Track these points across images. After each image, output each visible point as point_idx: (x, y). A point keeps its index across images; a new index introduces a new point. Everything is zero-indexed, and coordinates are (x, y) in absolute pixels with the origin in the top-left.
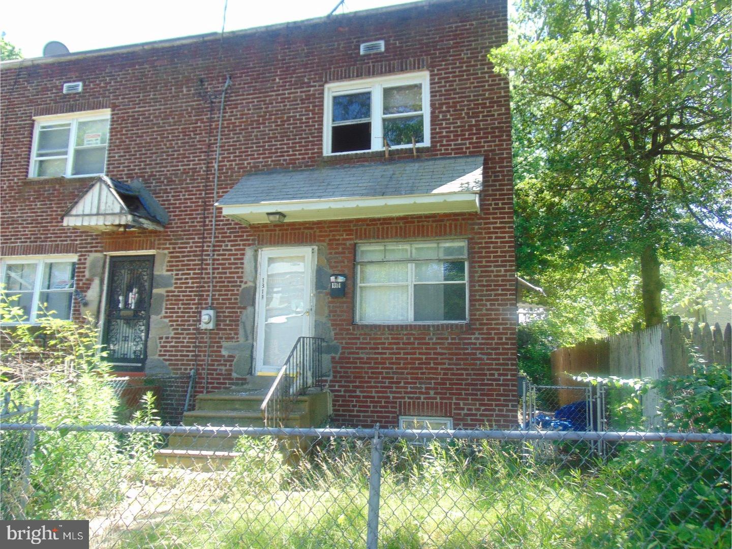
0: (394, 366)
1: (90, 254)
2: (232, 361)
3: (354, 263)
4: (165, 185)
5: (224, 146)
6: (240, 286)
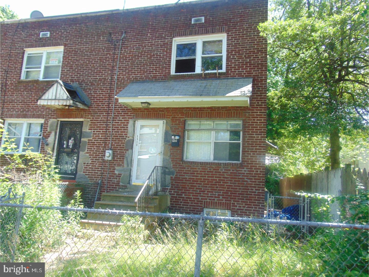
0: (202, 183)
1: (50, 119)
2: (120, 177)
3: (184, 130)
4: (89, 86)
5: (120, 68)
6: (126, 139)
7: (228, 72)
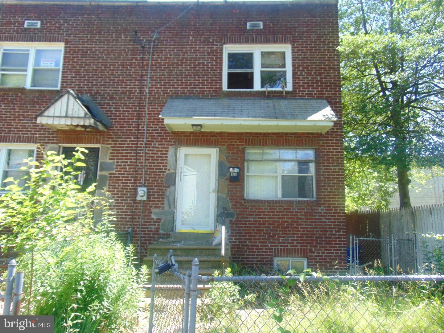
0: (271, 226)
2: (160, 222)
4: (108, 100)
5: (153, 78)
6: (165, 172)
7: (296, 91)
